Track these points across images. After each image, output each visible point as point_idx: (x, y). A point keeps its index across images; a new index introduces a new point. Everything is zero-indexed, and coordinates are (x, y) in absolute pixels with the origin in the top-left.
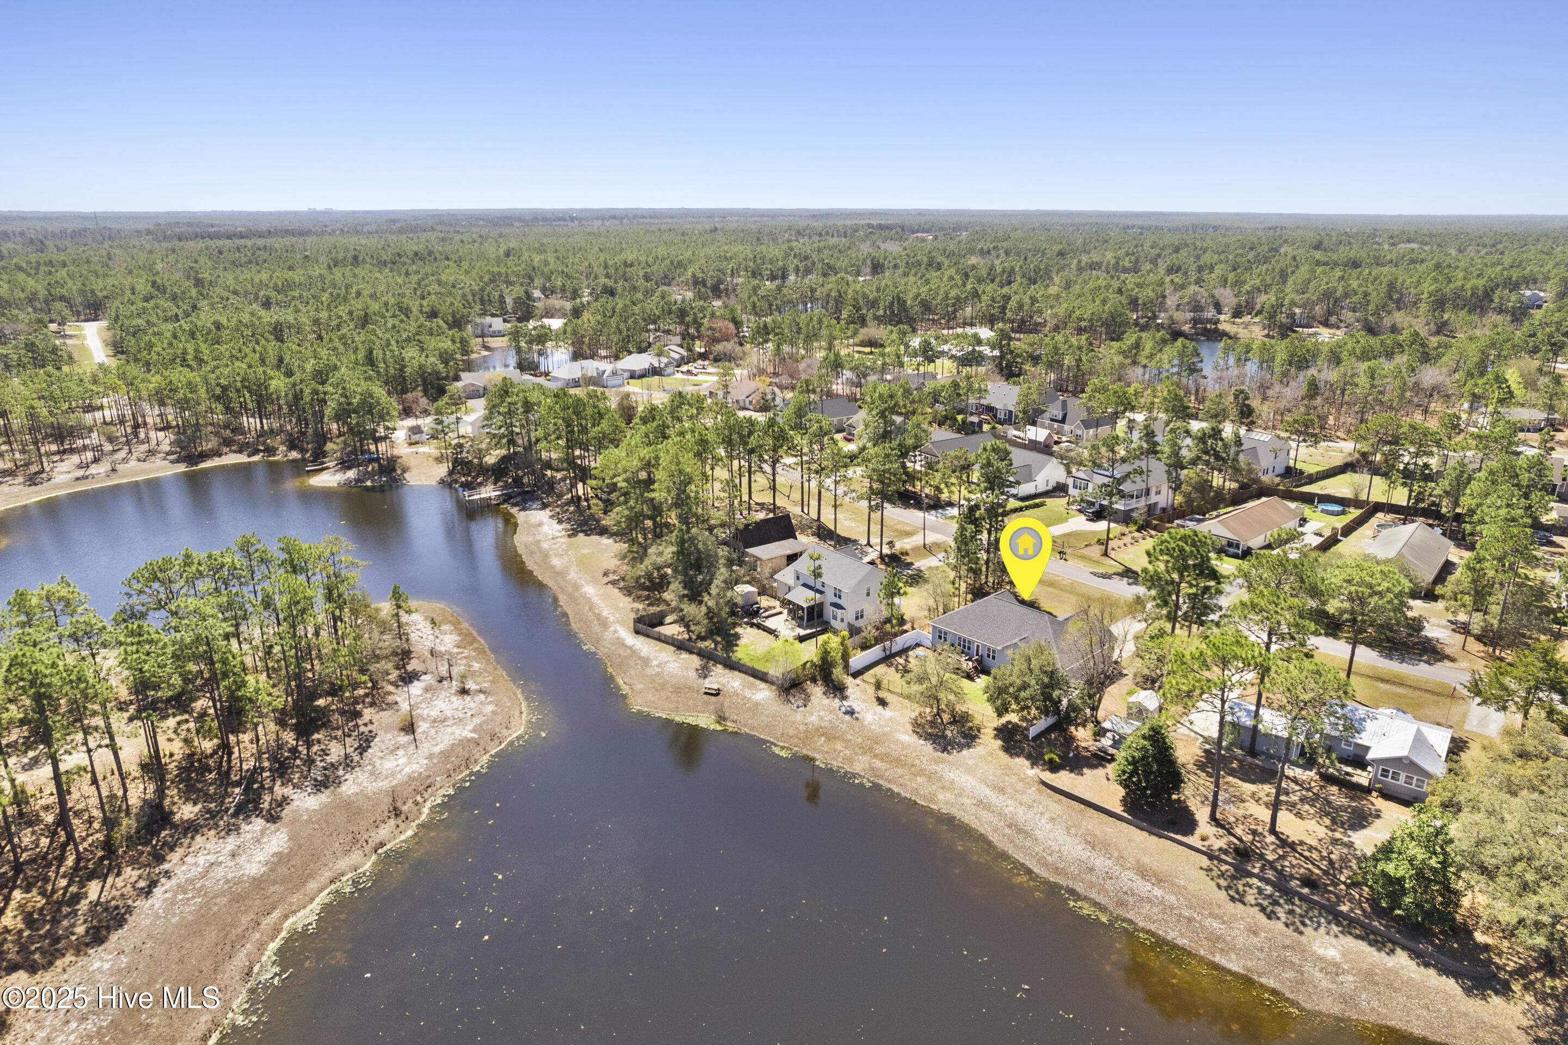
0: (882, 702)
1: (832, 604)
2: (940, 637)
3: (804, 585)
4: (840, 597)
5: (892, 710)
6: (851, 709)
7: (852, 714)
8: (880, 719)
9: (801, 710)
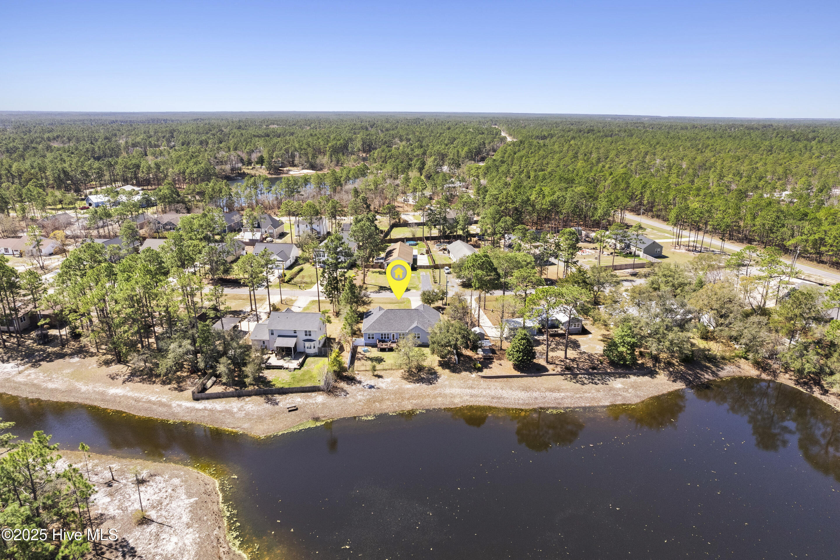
0: (379, 377)
1: (305, 341)
2: (369, 338)
3: (279, 336)
4: (310, 335)
5: (388, 378)
6: (370, 385)
7: (374, 387)
8: (388, 384)
9: (348, 396)
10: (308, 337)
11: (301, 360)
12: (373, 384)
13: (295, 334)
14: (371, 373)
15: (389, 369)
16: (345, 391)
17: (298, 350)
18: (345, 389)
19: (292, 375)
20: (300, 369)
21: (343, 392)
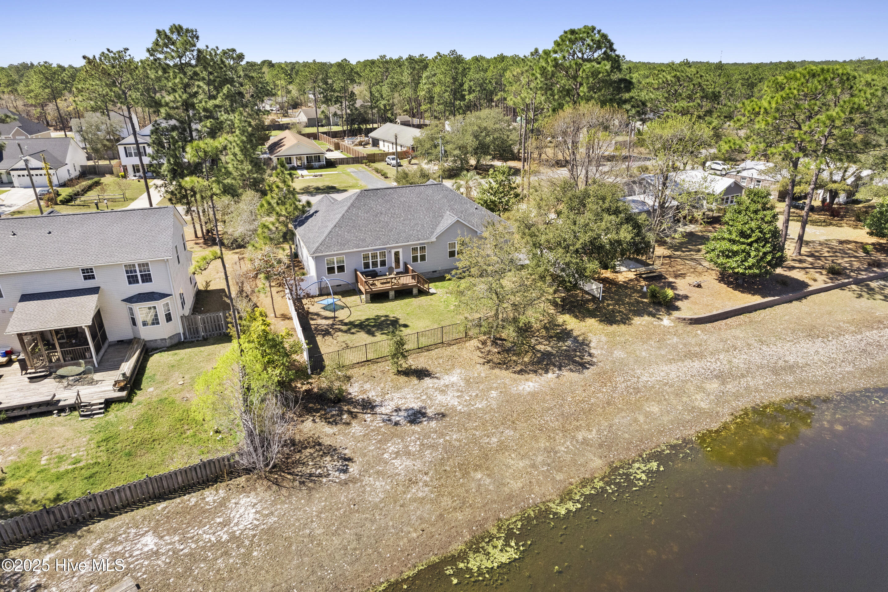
0: (423, 375)
1: (130, 300)
2: (331, 270)
3: (25, 298)
4: (147, 278)
5: (447, 371)
6: (406, 410)
7: (424, 415)
8: (462, 391)
9: (356, 472)
10: (142, 288)
11: (127, 367)
12: (416, 405)
13: (90, 284)
14: (388, 366)
15: (436, 345)
16: (331, 451)
17: (113, 335)
18: (327, 441)
19: (99, 429)
20: (128, 399)
21: (328, 458)
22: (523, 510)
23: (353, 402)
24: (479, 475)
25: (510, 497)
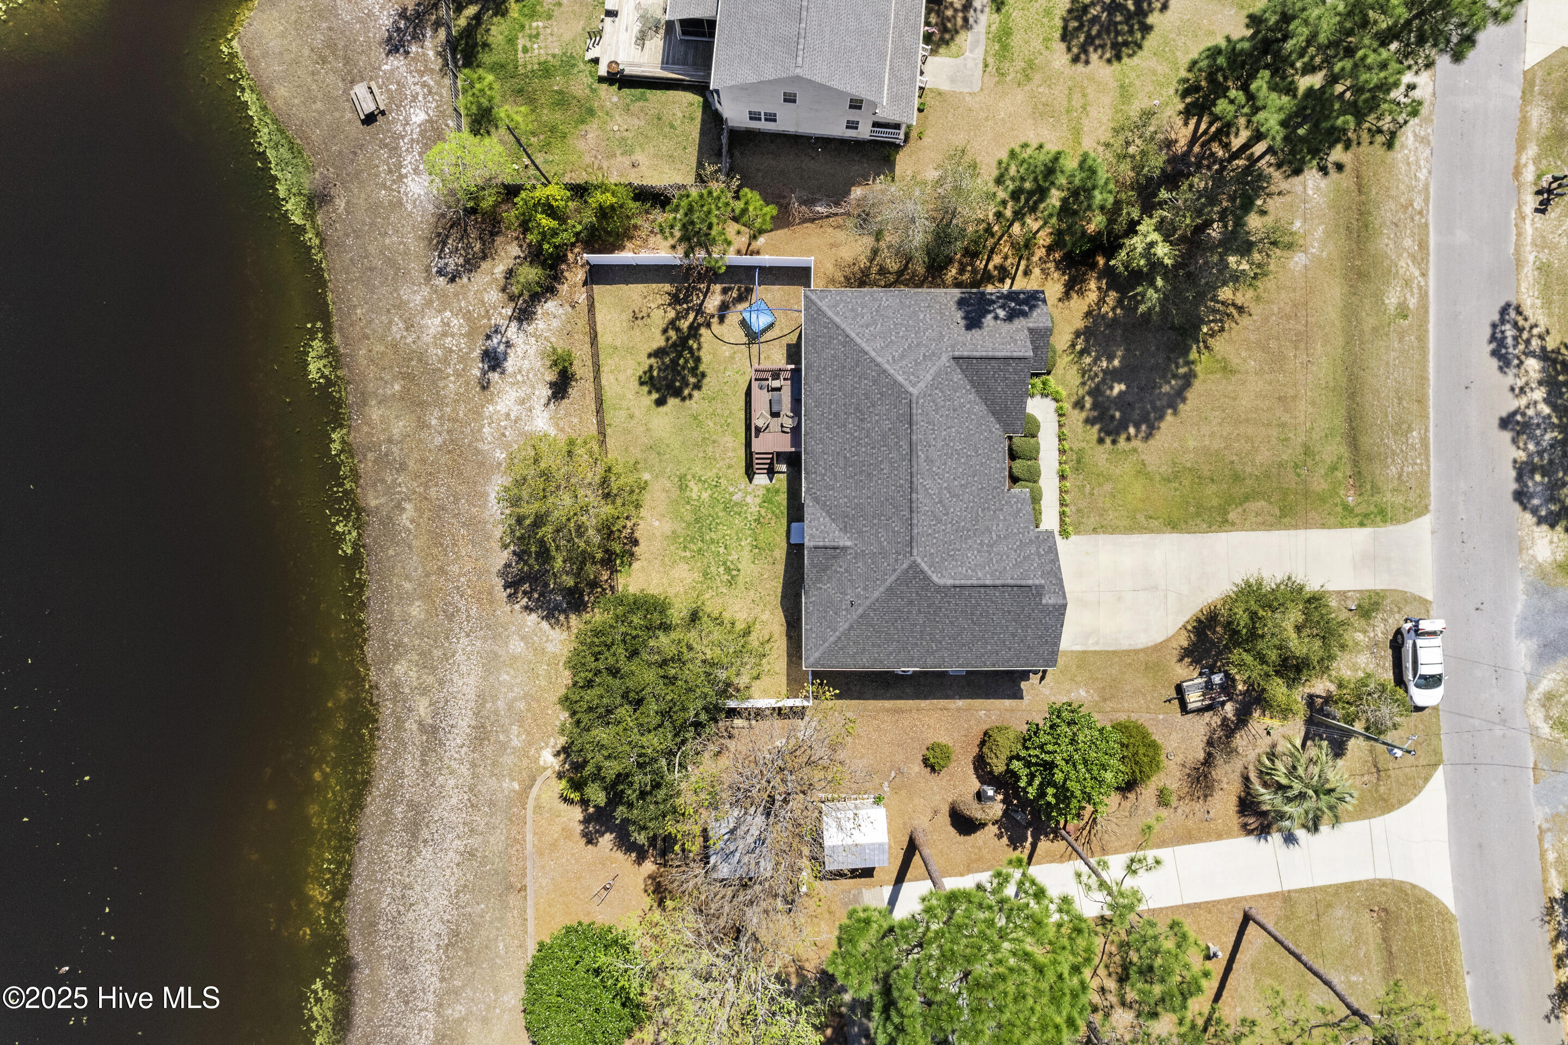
5: (554, 419)
6: (506, 354)
7: (493, 368)
8: (516, 422)
9: (437, 283)
16: (470, 266)
18: (484, 265)
21: (461, 261)
22: (350, 406)
23: (533, 301)
24: (397, 387)
25: (365, 403)
